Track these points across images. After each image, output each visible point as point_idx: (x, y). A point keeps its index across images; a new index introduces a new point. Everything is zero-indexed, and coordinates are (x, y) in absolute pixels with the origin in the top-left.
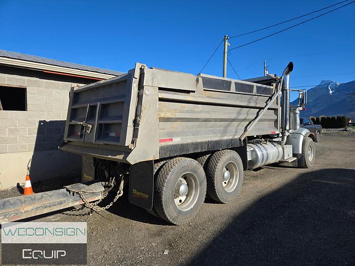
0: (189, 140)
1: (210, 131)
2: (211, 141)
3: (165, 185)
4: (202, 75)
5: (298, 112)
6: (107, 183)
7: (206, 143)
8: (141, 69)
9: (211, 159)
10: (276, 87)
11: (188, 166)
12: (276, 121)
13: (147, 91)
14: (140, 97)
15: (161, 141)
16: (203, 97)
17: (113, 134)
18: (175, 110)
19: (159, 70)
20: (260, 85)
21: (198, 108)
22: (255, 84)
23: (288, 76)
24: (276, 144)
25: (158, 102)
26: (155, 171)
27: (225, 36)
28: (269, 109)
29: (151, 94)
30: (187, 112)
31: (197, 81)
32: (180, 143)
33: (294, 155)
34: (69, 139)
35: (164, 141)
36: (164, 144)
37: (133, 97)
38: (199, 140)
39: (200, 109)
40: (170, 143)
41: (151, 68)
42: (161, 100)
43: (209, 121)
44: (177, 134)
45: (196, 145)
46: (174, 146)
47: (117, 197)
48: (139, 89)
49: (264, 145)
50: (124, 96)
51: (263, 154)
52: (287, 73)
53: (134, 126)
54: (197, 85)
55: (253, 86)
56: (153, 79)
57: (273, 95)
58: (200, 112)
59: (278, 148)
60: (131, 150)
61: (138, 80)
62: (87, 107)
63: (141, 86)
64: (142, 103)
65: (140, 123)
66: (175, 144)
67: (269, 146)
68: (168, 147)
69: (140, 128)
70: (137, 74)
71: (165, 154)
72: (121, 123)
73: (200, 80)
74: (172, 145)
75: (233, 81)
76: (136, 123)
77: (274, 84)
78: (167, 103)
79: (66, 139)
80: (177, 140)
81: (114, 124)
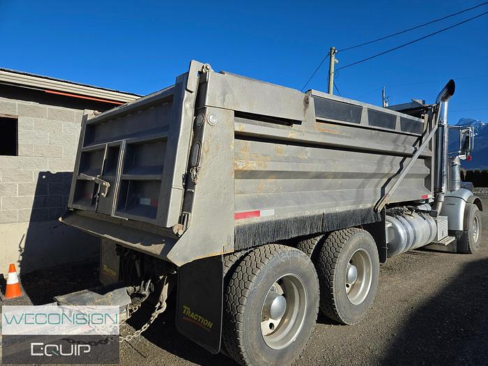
0: (290, 212)
1: (325, 195)
2: (328, 215)
3: (244, 303)
4: (314, 92)
5: (457, 162)
6: (138, 288)
7: (319, 217)
8: (200, 73)
9: (325, 245)
10: (430, 121)
11: (287, 261)
12: (428, 178)
13: (211, 116)
14: (197, 129)
15: (237, 216)
16: (315, 134)
17: (146, 201)
18: (264, 155)
19: (237, 78)
20: (405, 116)
21: (306, 153)
22: (399, 114)
23: (446, 103)
24: (425, 215)
25: (234, 141)
26: (226, 271)
27: (331, 49)
28: (420, 157)
29: (219, 123)
30: (287, 160)
31: (306, 102)
32: (274, 219)
33: (451, 233)
34: (75, 206)
35: (244, 215)
36: (243, 222)
37: (185, 129)
38: (308, 213)
39: (309, 155)
40: (255, 220)
41: (221, 73)
42: (239, 136)
43: (325, 178)
44: (269, 203)
45: (301, 222)
46: (263, 225)
47: (155, 315)
48: (196, 114)
49: (408, 217)
50: (166, 128)
51: (408, 233)
52: (444, 99)
53: (185, 187)
54: (305, 110)
55: (395, 117)
56: (224, 94)
57: (423, 135)
58: (310, 160)
59: (429, 223)
60: (177, 237)
61: (194, 95)
62: (104, 149)
63: (199, 108)
64: (201, 142)
65: (197, 181)
66: (265, 220)
67: (415, 218)
68: (251, 227)
69: (197, 191)
70: (193, 83)
71: (245, 241)
72: (160, 181)
73: (311, 100)
74: (260, 223)
75: (366, 106)
76: (188, 181)
77: (426, 116)
78: (249, 142)
79: (71, 206)
80: (268, 214)
81: (148, 181)
